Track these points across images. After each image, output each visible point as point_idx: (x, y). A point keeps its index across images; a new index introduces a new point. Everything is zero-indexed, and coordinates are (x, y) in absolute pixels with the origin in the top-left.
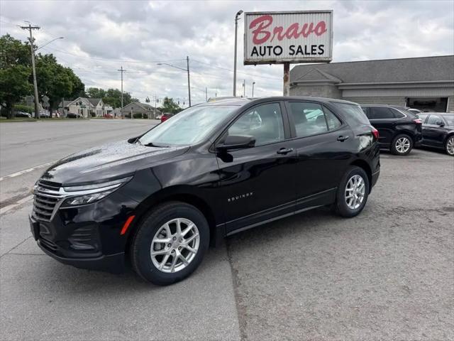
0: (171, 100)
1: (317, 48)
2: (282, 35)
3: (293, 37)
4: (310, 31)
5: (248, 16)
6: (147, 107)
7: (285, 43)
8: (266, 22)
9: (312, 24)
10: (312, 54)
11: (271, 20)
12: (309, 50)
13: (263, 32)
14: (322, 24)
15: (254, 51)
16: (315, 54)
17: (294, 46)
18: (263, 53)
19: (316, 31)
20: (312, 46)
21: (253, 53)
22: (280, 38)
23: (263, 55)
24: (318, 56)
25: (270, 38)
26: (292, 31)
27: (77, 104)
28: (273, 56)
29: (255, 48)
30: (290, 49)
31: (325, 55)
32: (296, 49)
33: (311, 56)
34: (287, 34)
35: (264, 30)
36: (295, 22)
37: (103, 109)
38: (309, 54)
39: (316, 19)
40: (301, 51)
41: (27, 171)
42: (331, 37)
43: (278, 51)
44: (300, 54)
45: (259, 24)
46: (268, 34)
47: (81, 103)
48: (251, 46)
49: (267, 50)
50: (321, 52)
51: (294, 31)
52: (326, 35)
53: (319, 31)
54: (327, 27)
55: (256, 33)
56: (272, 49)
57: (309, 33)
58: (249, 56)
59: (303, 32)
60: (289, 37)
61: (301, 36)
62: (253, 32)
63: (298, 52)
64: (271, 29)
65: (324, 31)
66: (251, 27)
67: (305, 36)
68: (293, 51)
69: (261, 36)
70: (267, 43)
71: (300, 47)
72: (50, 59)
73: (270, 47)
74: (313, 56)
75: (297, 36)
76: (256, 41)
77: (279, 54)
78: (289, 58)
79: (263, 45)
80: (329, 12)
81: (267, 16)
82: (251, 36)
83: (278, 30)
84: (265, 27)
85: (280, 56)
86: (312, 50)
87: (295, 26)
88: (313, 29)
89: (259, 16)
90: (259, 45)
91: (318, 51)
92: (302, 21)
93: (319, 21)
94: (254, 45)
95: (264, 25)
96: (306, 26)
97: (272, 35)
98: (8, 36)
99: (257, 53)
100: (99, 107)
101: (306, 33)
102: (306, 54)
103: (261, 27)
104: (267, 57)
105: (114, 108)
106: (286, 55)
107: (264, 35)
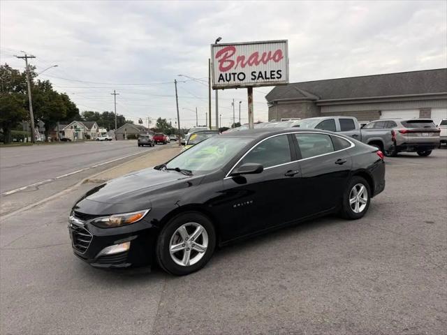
0: (164, 120)
1: (275, 73)
2: (244, 63)
3: (254, 65)
4: (269, 58)
5: (214, 48)
6: (141, 128)
7: (248, 70)
8: (230, 52)
9: (270, 52)
10: (272, 78)
11: (234, 50)
12: (268, 76)
13: (228, 61)
14: (279, 52)
15: (221, 78)
16: (274, 78)
17: (255, 72)
18: (228, 79)
19: (274, 58)
20: (271, 72)
21: (220, 79)
22: (243, 66)
23: (228, 81)
24: (276, 79)
25: (234, 66)
26: (253, 59)
27: (72, 128)
28: (237, 81)
29: (221, 75)
30: (252, 75)
31: (283, 78)
32: (257, 75)
33: (270, 80)
34: (248, 62)
35: (229, 59)
36: (256, 51)
37: (98, 131)
38: (269, 78)
39: (274, 48)
40: (262, 77)
41: (21, 189)
42: (287, 63)
43: (241, 77)
44: (260, 79)
45: (224, 54)
46: (232, 62)
47: (75, 127)
48: (218, 73)
49: (232, 76)
50: (279, 76)
51: (254, 59)
52: (282, 61)
53: (277, 58)
54: (283, 54)
55: (222, 61)
56: (236, 76)
57: (267, 60)
58: (216, 82)
59: (262, 59)
60: (251, 65)
61: (261, 63)
62: (219, 61)
63: (259, 77)
64: (234, 58)
65: (281, 57)
66: (217, 57)
67: (265, 63)
68: (254, 76)
69: (226, 65)
70: (232, 71)
71: (260, 73)
72: (46, 86)
73: (234, 74)
74: (272, 80)
75: (257, 63)
76: (222, 69)
77: (242, 80)
78: (252, 83)
79: (228, 72)
80: (285, 42)
81: (231, 47)
82: (217, 65)
83: (241, 58)
84: (230, 56)
85: (244, 81)
86: (272, 75)
87: (256, 54)
88: (272, 56)
89: (224, 47)
90: (225, 73)
91: (276, 75)
92: (261, 50)
93: (277, 49)
94: (220, 73)
95: (229, 55)
96: (265, 54)
97: (236, 63)
98: (7, 66)
99: (223, 79)
100: (93, 129)
101: (265, 60)
102: (266, 78)
103: (225, 57)
104: (232, 82)
105: (108, 130)
106: (248, 80)
107: (229, 63)
